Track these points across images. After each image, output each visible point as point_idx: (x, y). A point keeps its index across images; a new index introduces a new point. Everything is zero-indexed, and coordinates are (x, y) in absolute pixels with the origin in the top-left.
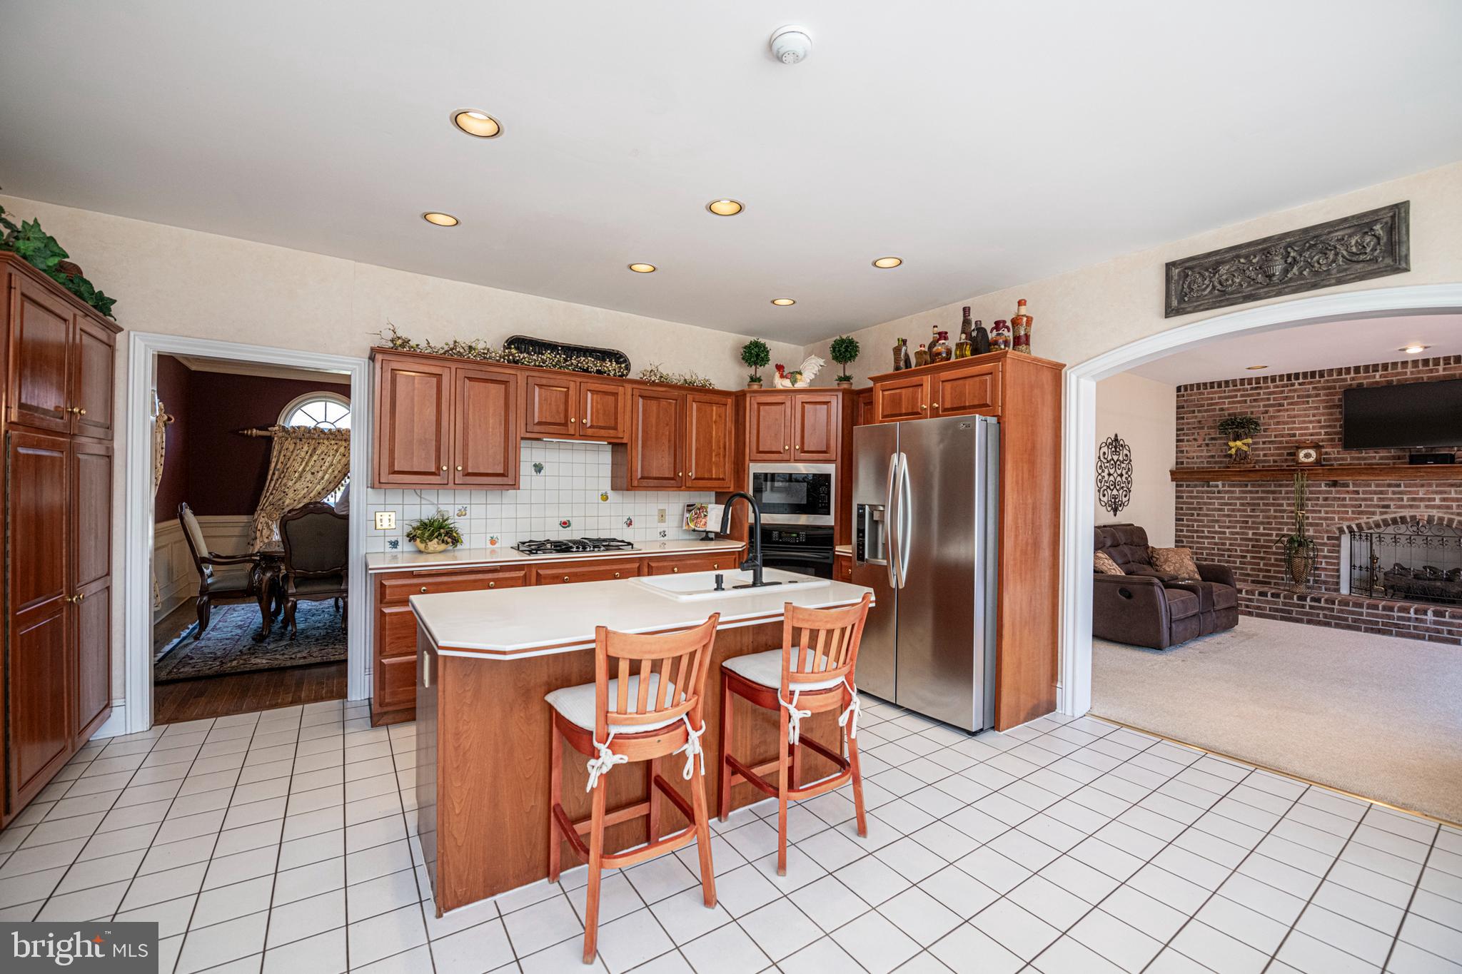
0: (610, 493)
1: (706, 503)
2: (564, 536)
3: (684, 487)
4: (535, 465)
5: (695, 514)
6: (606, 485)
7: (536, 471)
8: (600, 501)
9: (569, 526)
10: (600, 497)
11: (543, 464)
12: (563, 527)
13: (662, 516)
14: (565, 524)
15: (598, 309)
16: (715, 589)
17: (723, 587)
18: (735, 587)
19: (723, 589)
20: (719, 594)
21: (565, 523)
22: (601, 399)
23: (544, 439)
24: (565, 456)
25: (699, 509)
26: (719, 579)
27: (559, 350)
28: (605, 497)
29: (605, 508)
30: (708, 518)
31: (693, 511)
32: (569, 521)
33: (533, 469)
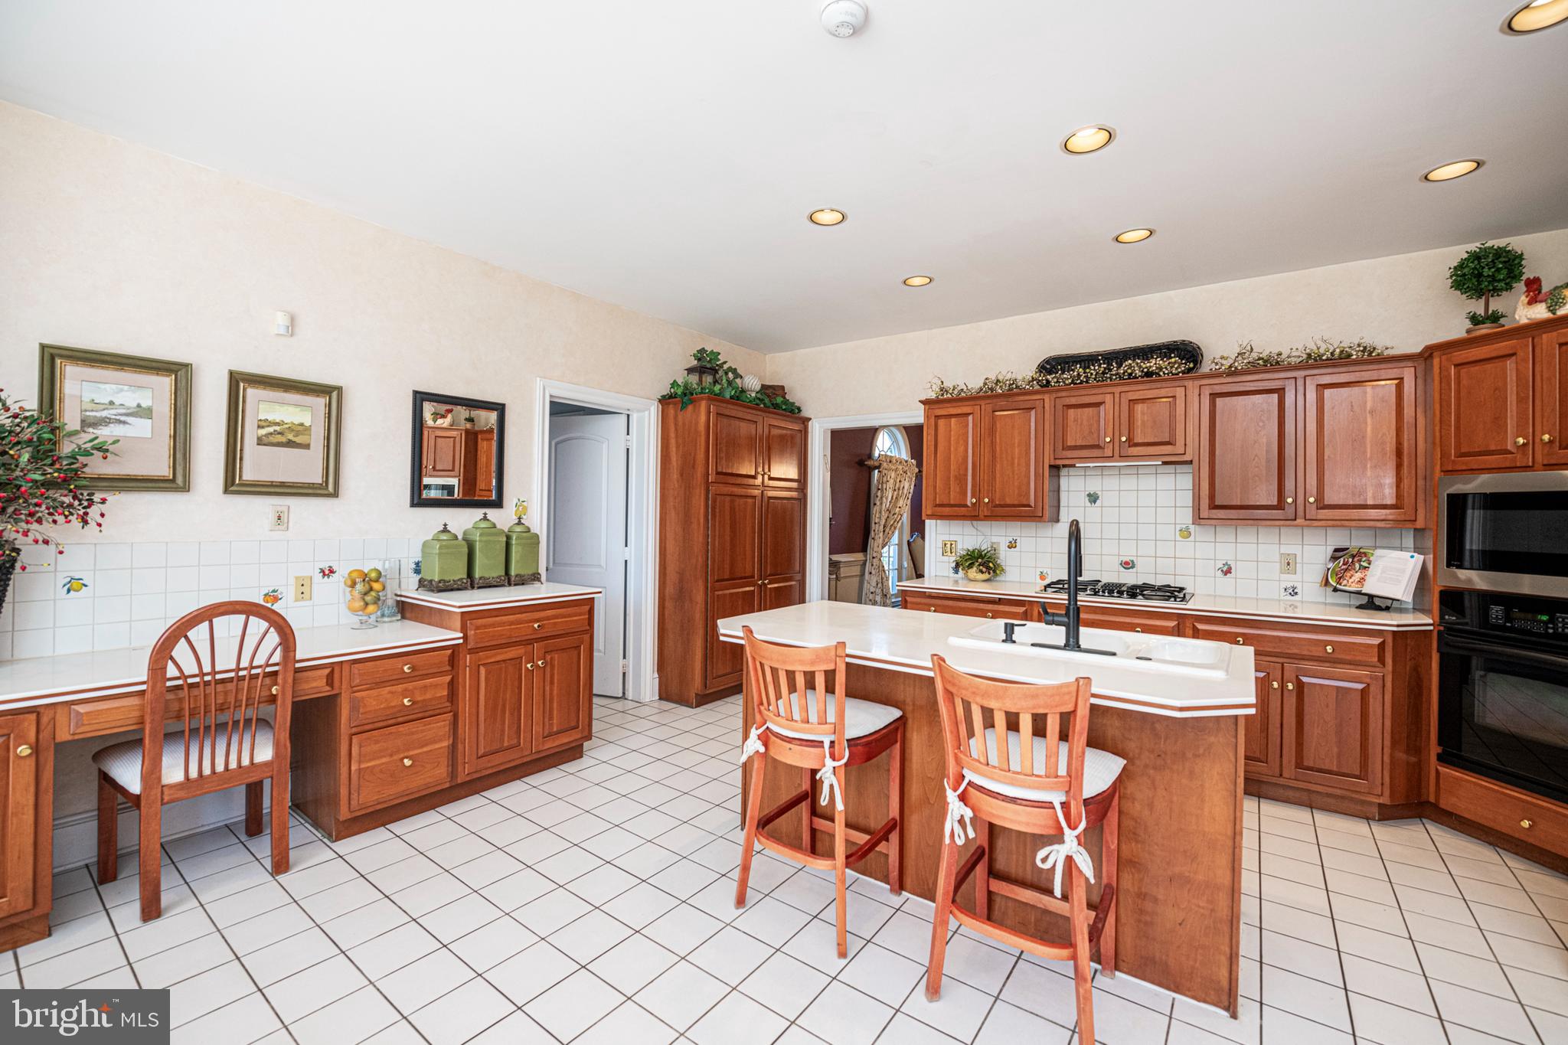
0: (1192, 528)
1: (1369, 548)
2: (1130, 579)
3: (1299, 521)
4: (1089, 495)
5: (1344, 564)
6: (1186, 516)
7: (1090, 502)
8: (1178, 538)
9: (1132, 567)
10: (1178, 533)
11: (1100, 493)
12: (1125, 568)
13: (1289, 564)
14: (1128, 565)
15: (1172, 293)
16: (1003, 641)
17: (1013, 639)
18: (1033, 645)
19: (1014, 642)
20: (1009, 646)
21: (1127, 563)
22: (1148, 408)
23: (1077, 465)
24: (1129, 482)
25: (1353, 556)
26: (1009, 630)
27: (1100, 360)
28: (1186, 533)
29: (1186, 548)
30: (1368, 573)
31: (1342, 559)
32: (1132, 561)
33: (1087, 499)
